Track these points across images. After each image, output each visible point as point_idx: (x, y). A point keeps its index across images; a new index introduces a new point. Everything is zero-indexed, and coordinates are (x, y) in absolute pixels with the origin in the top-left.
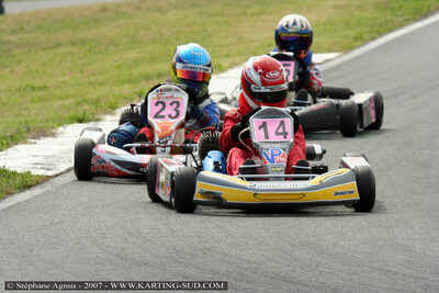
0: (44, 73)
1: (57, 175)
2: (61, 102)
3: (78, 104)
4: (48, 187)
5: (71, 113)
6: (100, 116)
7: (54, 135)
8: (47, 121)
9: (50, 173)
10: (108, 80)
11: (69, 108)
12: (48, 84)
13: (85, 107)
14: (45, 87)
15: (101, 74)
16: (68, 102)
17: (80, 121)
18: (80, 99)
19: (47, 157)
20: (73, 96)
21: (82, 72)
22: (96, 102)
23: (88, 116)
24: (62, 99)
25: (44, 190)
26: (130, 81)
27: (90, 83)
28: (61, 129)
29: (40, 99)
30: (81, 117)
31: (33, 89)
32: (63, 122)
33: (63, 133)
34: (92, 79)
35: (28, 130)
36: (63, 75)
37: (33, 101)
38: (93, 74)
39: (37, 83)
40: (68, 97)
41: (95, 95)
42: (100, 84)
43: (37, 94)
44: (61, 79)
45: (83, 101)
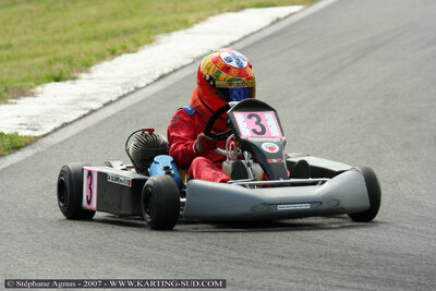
0: (6, 31)
1: (44, 136)
2: (31, 61)
3: (50, 63)
4: (37, 148)
5: (44, 74)
6: (75, 75)
7: (33, 95)
8: (23, 81)
9: (37, 134)
10: (74, 38)
11: (42, 68)
12: (12, 43)
13: (59, 65)
14: (10, 45)
15: (65, 31)
16: (40, 61)
17: (57, 80)
18: (51, 57)
19: (31, 117)
20: (42, 55)
21: (44, 30)
22: (70, 61)
23: (66, 75)
24: (32, 57)
25: (35, 151)
26: (95, 38)
27: (56, 41)
28: (39, 89)
29: (9, 58)
30: (57, 75)
32: (40, 81)
33: (42, 92)
34: (56, 37)
35: (7, 90)
36: (26, 33)
37: (1, 61)
38: (57, 32)
40: (37, 55)
41: (67, 53)
42: (67, 42)
43: (4, 53)
44: (24, 37)
45: (55, 59)
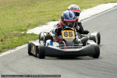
0: (44, 8)
2: (48, 16)
3: (53, 16)
5: (51, 19)
8: (45, 21)
10: (61, 10)
11: (51, 17)
12: (45, 11)
13: (55, 17)
14: (45, 12)
15: (60, 8)
17: (54, 21)
18: (54, 15)
20: (52, 14)
21: (54, 8)
22: (58, 16)
23: (56, 19)
27: (57, 11)
28: (48, 23)
29: (43, 15)
30: (54, 20)
31: (41, 12)
32: (49, 21)
34: (57, 9)
35: (40, 23)
36: (49, 8)
37: (41, 15)
38: (57, 8)
39: (42, 10)
40: (50, 14)
41: (58, 14)
42: (59, 11)
43: (42, 13)
44: (49, 9)
45: (55, 15)
